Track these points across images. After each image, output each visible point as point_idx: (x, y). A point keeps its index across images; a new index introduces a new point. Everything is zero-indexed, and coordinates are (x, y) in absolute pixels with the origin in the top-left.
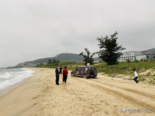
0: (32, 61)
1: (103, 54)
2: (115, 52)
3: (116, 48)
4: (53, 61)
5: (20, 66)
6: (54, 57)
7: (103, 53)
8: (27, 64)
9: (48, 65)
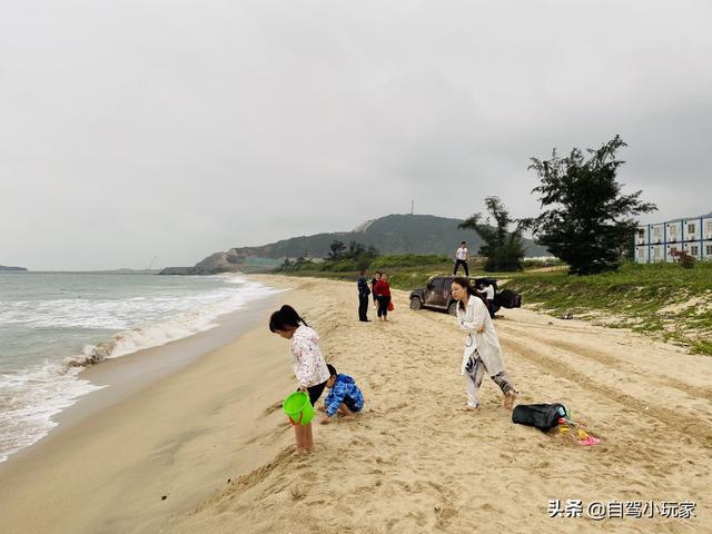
0: (264, 247)
1: (555, 226)
2: (605, 221)
3: (611, 202)
4: (348, 250)
5: (210, 268)
6: (353, 232)
7: (552, 224)
8: (243, 258)
9: (329, 267)
